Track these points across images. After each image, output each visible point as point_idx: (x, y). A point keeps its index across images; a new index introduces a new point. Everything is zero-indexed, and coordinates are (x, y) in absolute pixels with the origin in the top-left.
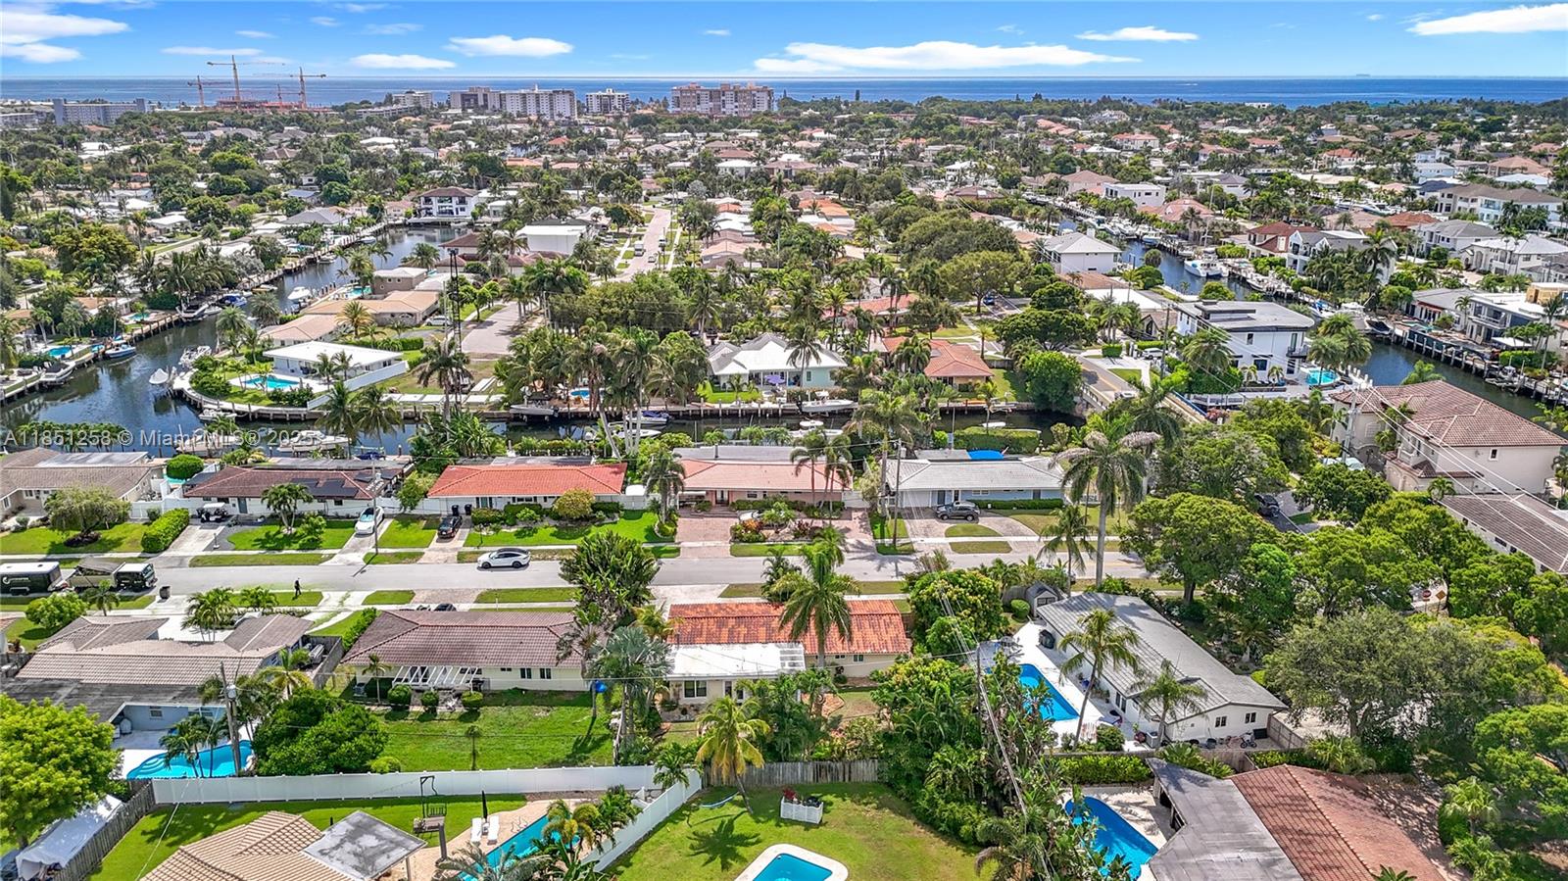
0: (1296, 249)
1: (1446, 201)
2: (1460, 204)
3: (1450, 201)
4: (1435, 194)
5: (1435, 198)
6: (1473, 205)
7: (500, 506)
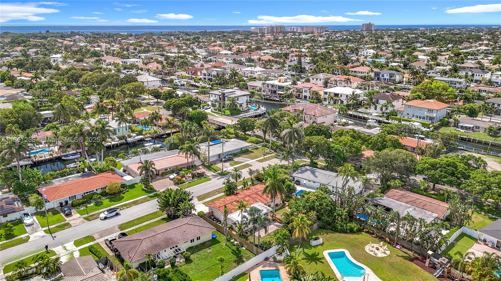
0: (205, 75)
1: (214, 59)
2: (219, 60)
3: (216, 59)
4: (211, 57)
5: (211, 59)
6: (223, 60)
7: (79, 197)
